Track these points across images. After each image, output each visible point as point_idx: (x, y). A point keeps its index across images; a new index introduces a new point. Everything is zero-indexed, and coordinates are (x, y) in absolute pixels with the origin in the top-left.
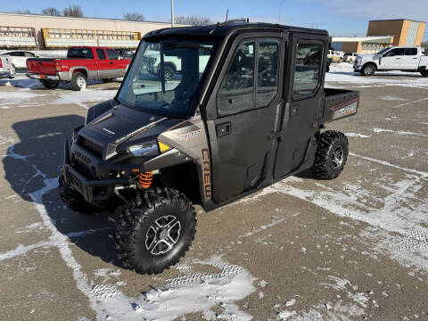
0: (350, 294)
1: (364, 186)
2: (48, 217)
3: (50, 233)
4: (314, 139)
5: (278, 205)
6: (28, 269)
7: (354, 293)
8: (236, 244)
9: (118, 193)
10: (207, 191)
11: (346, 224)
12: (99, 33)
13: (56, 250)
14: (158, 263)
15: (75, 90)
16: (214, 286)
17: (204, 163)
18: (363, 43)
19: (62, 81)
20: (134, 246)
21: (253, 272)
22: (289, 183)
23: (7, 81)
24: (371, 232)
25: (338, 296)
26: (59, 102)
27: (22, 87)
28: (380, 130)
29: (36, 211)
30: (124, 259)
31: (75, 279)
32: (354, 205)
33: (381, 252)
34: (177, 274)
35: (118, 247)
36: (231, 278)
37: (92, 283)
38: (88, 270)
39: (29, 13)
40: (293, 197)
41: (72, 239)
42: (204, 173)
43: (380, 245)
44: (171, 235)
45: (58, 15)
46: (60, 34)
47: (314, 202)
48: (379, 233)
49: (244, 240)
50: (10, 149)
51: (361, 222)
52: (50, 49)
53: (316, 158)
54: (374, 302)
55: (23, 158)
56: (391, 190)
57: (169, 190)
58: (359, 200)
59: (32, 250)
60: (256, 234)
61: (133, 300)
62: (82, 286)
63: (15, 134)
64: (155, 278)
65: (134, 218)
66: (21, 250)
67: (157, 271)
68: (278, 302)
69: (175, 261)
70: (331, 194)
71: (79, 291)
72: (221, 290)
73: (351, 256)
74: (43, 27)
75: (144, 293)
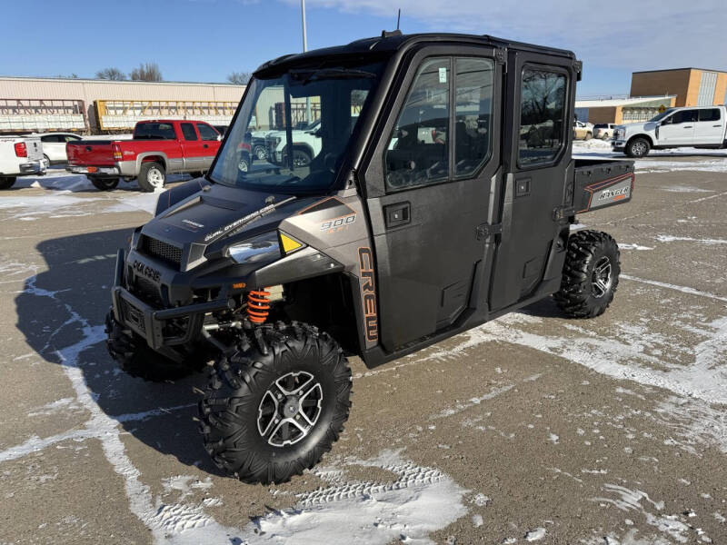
0: (651, 518)
1: (652, 328)
2: (86, 389)
3: (87, 415)
4: (560, 242)
5: (500, 362)
6: (43, 479)
7: (659, 514)
8: (426, 431)
9: (208, 335)
10: (370, 329)
11: (629, 391)
12: (188, 105)
13: (96, 445)
14: (281, 462)
15: (145, 191)
16: (388, 505)
17: (364, 274)
18: (625, 109)
19: (124, 176)
20: (237, 427)
21: (460, 480)
22: (516, 325)
23: (33, 181)
24: (677, 405)
25: (628, 522)
26: (117, 209)
27: (58, 189)
28: (670, 239)
29: (67, 379)
30: (218, 453)
31: (128, 494)
32: (639, 360)
33: (701, 440)
34: (317, 485)
35: (207, 430)
36: (419, 490)
37: (159, 502)
38: (152, 480)
39: (75, 77)
40: (525, 349)
41: (127, 426)
42: (364, 293)
43: (697, 428)
44: (305, 410)
45: (122, 79)
46: (125, 109)
47: (565, 355)
48: (692, 408)
49: (440, 422)
50: (29, 280)
51: (655, 388)
52: (106, 132)
53: (564, 279)
54: (700, 532)
55: (51, 294)
56: (704, 333)
57: (300, 325)
58: (646, 351)
59: (54, 445)
60: (462, 412)
61: (234, 532)
62: (141, 508)
63: (41, 258)
64: (275, 491)
65: (236, 373)
66: (34, 444)
67: (280, 478)
68: (512, 533)
69: (313, 460)
70: (595, 342)
71: (134, 517)
72: (400, 513)
73: (643, 447)
74: (98, 99)
75: (255, 519)
